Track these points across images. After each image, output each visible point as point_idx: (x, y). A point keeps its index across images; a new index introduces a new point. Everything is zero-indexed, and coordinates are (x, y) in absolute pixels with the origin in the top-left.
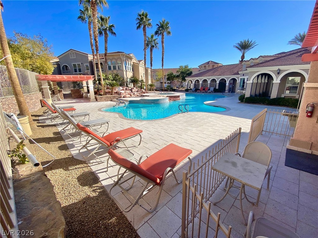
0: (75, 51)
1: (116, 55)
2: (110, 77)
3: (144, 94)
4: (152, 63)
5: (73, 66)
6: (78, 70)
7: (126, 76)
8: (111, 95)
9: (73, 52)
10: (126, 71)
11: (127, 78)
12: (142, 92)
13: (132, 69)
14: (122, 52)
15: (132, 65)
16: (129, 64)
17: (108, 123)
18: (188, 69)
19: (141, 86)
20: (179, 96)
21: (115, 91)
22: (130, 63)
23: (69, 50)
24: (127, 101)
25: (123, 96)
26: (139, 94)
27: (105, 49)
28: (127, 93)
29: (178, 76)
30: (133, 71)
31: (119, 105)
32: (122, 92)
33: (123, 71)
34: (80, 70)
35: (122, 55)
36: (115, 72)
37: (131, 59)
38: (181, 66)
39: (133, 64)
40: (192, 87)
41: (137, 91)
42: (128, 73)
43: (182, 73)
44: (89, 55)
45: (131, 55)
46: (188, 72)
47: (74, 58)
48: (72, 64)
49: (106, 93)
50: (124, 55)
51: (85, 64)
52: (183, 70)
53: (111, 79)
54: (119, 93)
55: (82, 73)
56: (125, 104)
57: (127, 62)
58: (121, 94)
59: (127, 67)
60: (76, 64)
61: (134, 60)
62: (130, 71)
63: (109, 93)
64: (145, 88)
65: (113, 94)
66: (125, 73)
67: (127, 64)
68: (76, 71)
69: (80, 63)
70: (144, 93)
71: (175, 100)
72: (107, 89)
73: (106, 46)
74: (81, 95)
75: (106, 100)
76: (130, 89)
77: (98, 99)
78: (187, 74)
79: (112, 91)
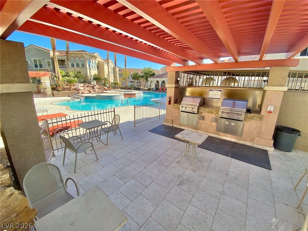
0: (36, 47)
1: (79, 53)
2: (71, 74)
3: (105, 91)
4: (116, 63)
5: (33, 61)
6: (38, 66)
7: (90, 74)
8: (69, 91)
9: (33, 48)
10: (90, 69)
11: (91, 76)
12: (104, 89)
13: (97, 67)
14: (85, 51)
15: (96, 64)
16: (94, 63)
17: (47, 111)
18: (151, 70)
19: (105, 83)
20: (135, 94)
21: (74, 88)
22: (94, 61)
23: (30, 45)
24: (83, 96)
25: (81, 92)
26: (101, 91)
27: (67, 48)
28: (86, 90)
29: (142, 77)
30: (98, 69)
31: (73, 100)
32: (82, 88)
33: (86, 68)
34: (41, 66)
35: (85, 54)
36: (78, 69)
37: (95, 58)
38: (145, 68)
39: (98, 63)
40: (153, 86)
41: (100, 88)
42: (92, 71)
43: (146, 73)
44: (50, 51)
45: (96, 54)
46: (151, 73)
47: (35, 53)
48: (33, 59)
49: (64, 89)
50: (87, 54)
51: (46, 60)
52: (146, 71)
53: (72, 76)
54: (77, 89)
55: (43, 68)
56: (81, 99)
57: (91, 61)
58: (79, 90)
59: (91, 65)
60: (37, 59)
61: (99, 59)
62: (94, 69)
63: (68, 89)
64: (108, 86)
65: (72, 90)
66: (88, 71)
67: (91, 62)
68: (36, 66)
69: (42, 59)
70: (107, 90)
71: (130, 97)
72: (66, 85)
73: (68, 45)
74: (39, 91)
75: (63, 96)
76: (92, 86)
77: (55, 94)
78: (150, 75)
79: (70, 87)
